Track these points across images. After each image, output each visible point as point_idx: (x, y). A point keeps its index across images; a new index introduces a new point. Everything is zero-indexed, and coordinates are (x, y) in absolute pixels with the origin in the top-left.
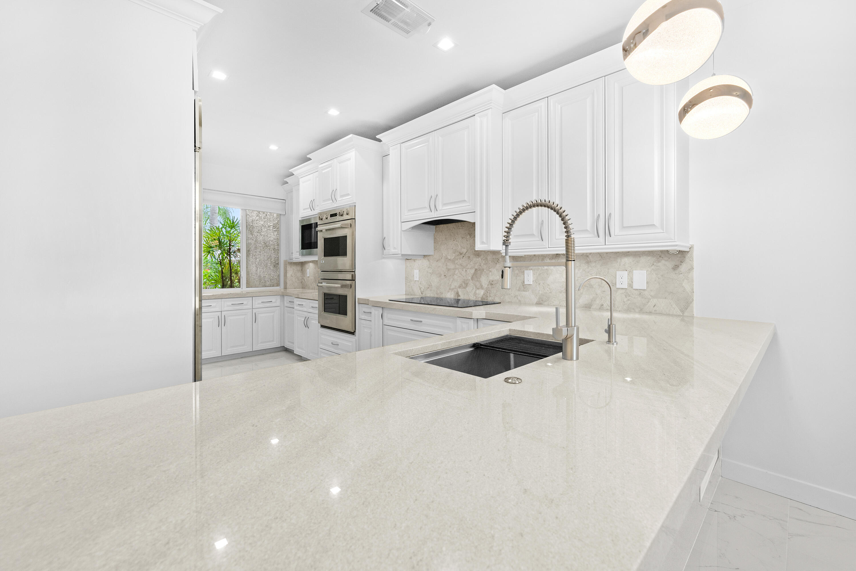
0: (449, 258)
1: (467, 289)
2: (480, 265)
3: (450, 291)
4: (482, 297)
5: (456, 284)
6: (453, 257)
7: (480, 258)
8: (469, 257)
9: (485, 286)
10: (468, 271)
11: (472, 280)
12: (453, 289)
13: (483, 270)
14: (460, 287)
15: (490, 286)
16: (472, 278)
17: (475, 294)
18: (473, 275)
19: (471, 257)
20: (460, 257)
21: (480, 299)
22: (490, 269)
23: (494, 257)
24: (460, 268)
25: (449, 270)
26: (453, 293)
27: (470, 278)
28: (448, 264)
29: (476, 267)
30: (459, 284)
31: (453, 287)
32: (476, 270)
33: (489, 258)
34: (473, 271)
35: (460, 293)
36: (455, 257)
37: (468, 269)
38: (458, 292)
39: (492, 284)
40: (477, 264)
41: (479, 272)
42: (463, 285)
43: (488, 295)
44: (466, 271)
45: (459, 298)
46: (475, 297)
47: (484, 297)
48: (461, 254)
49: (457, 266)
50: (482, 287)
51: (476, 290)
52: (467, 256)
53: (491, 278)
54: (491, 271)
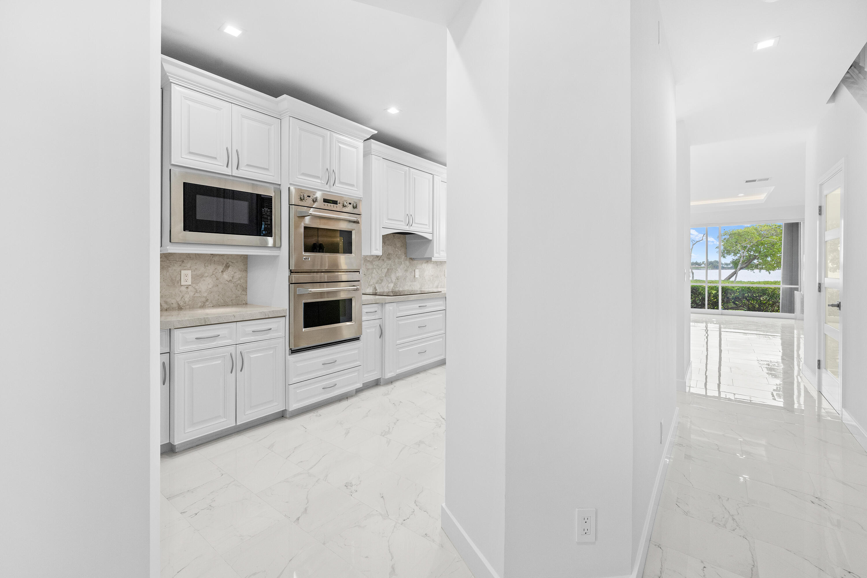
0: (368, 260)
1: (382, 284)
2: (391, 266)
3: (369, 287)
4: (392, 288)
5: (373, 281)
6: (372, 259)
7: (390, 261)
8: (383, 260)
9: (394, 281)
10: (383, 270)
11: (385, 277)
12: (371, 285)
13: (393, 269)
14: (377, 283)
15: (397, 281)
16: (385, 276)
17: (388, 287)
18: (386, 273)
19: (384, 260)
20: (377, 259)
21: (391, 290)
22: (397, 269)
23: (399, 260)
24: (377, 268)
25: (368, 269)
26: (371, 288)
27: (384, 275)
28: (367, 264)
29: (388, 267)
30: (376, 280)
31: (371, 283)
32: (388, 269)
33: (396, 261)
34: (386, 270)
35: (377, 288)
36: (373, 259)
37: (382, 269)
38: (376, 287)
39: (398, 279)
40: (389, 265)
41: (390, 271)
42: (380, 281)
43: (396, 287)
44: (381, 270)
45: (376, 292)
46: (387, 290)
47: (394, 288)
48: (377, 257)
49: (375, 266)
50: (392, 282)
51: (388, 284)
52: (382, 258)
53: (398, 275)
54: (397, 270)
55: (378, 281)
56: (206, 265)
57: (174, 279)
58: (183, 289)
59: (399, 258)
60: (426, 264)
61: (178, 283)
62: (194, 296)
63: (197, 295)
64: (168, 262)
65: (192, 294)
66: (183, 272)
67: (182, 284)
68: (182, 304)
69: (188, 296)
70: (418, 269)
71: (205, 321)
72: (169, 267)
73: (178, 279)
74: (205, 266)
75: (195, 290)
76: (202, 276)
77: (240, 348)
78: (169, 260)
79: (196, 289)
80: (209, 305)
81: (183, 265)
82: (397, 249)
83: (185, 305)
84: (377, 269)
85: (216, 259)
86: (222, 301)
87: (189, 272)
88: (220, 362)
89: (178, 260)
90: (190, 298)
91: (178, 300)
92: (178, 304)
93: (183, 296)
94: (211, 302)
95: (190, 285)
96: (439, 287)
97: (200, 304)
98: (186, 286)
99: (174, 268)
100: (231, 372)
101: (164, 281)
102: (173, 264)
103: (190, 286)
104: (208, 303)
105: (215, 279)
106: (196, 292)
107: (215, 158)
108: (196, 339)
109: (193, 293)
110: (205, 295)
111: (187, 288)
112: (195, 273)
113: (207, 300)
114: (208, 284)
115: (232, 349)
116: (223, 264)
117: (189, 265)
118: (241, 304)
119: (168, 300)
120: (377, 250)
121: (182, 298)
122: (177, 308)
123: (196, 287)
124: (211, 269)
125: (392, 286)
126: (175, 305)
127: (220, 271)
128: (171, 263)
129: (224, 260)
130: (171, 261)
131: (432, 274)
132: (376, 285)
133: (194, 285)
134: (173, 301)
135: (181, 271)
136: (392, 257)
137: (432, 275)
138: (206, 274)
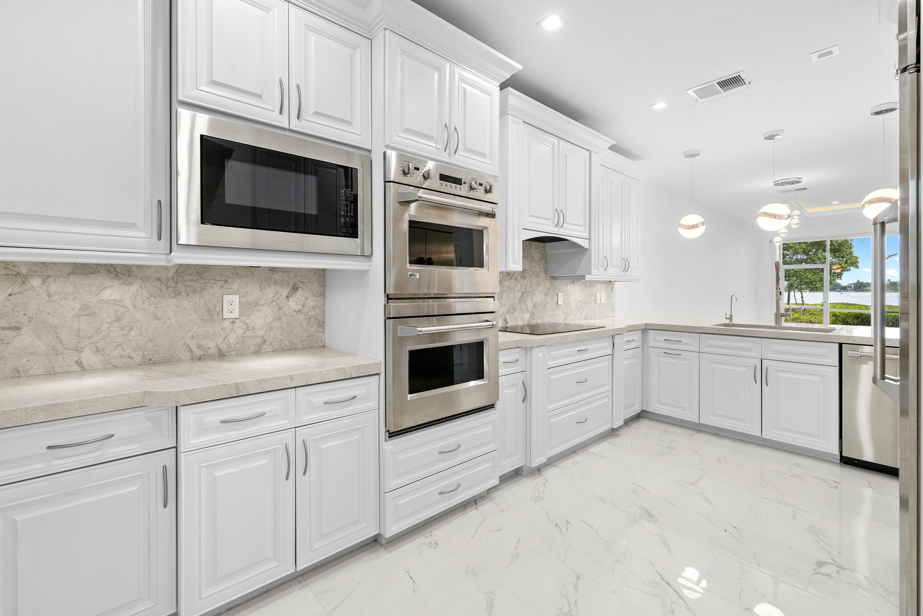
1: (515, 313)
2: (526, 288)
4: (528, 320)
7: (526, 281)
8: (516, 279)
9: (530, 309)
10: (516, 294)
11: (519, 303)
13: (529, 292)
14: (508, 313)
15: (534, 309)
16: (519, 302)
17: (522, 318)
18: (520, 298)
19: (518, 279)
20: (508, 277)
21: (526, 323)
22: (534, 292)
23: (537, 280)
24: (508, 291)
27: (517, 302)
29: (523, 290)
30: (507, 309)
32: (523, 292)
33: (533, 280)
34: (520, 294)
35: (508, 320)
37: (515, 292)
38: (506, 318)
39: (535, 307)
40: (524, 287)
41: (525, 295)
43: (533, 318)
44: (514, 294)
45: (507, 325)
46: (522, 322)
47: (530, 320)
48: (508, 275)
49: (505, 289)
50: (528, 311)
51: (523, 314)
52: (514, 277)
53: (535, 301)
55: (509, 309)
56: (262, 286)
57: (212, 308)
58: (227, 324)
59: (537, 276)
60: (572, 286)
61: (218, 315)
62: (245, 335)
63: (248, 334)
64: (202, 281)
65: (240, 332)
66: (227, 298)
67: (224, 318)
68: (224, 348)
69: (235, 336)
70: (561, 292)
71: (238, 388)
72: (204, 289)
73: (218, 309)
74: (261, 289)
75: (246, 326)
76: (256, 304)
77: (302, 433)
78: (204, 279)
79: (246, 324)
80: (268, 350)
81: (226, 286)
82: (534, 264)
83: (229, 350)
84: (508, 293)
85: (278, 276)
86: (287, 342)
87: (235, 298)
88: (265, 461)
89: (217, 278)
90: (237, 339)
91: (219, 342)
92: (219, 349)
93: (226, 336)
94: (271, 345)
95: (238, 318)
96: (588, 317)
97: (253, 348)
98: (231, 321)
99: (212, 291)
100: (287, 479)
101: (195, 312)
102: (210, 285)
103: (237, 320)
104: (265, 346)
105: (277, 308)
106: (247, 329)
107: (259, 96)
108: (220, 422)
109: (242, 331)
110: (261, 333)
111: (233, 322)
112: (245, 299)
113: (264, 342)
114: (266, 316)
115: (288, 436)
116: (288, 285)
117: (235, 287)
118: (316, 347)
119: (203, 343)
120: (515, 262)
121: (225, 339)
122: (217, 355)
123: (247, 321)
124: (270, 292)
125: (528, 316)
126: (214, 351)
127: (284, 296)
128: (206, 283)
129: (289, 278)
130: (207, 281)
131: (580, 299)
132: (507, 315)
133: (244, 319)
134: (211, 344)
135: (223, 296)
136: (528, 275)
137: (580, 301)
138: (263, 301)
